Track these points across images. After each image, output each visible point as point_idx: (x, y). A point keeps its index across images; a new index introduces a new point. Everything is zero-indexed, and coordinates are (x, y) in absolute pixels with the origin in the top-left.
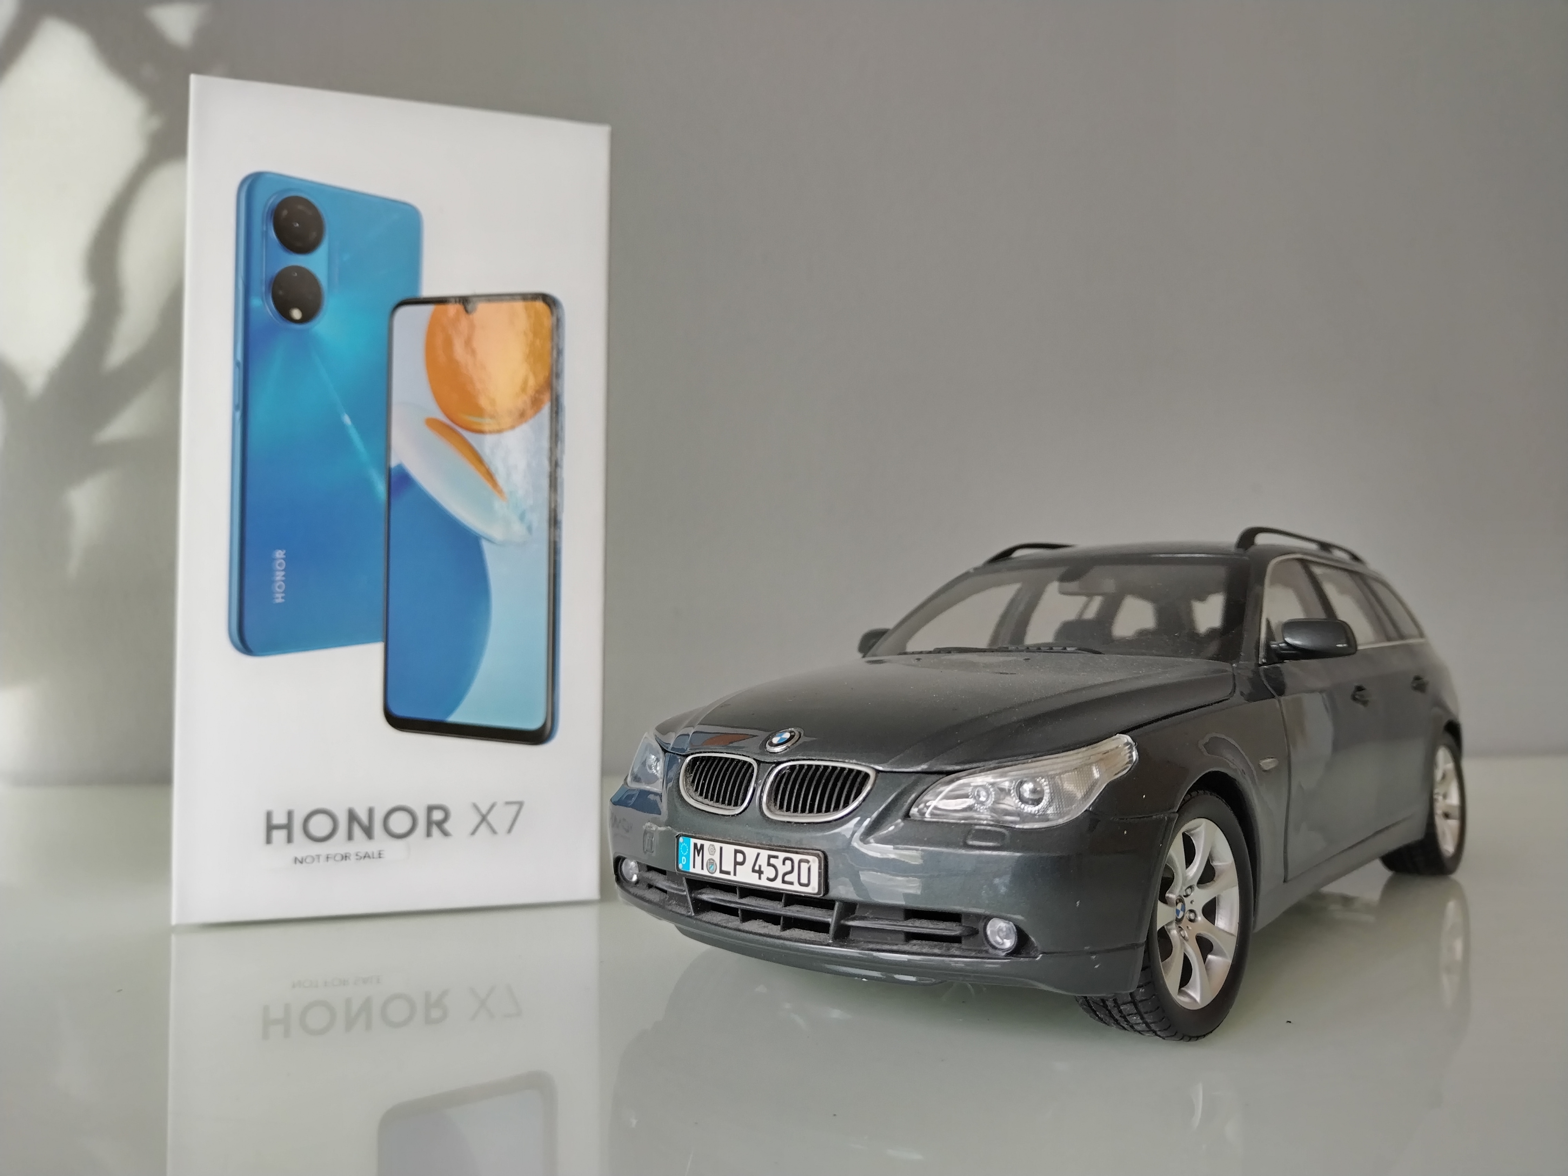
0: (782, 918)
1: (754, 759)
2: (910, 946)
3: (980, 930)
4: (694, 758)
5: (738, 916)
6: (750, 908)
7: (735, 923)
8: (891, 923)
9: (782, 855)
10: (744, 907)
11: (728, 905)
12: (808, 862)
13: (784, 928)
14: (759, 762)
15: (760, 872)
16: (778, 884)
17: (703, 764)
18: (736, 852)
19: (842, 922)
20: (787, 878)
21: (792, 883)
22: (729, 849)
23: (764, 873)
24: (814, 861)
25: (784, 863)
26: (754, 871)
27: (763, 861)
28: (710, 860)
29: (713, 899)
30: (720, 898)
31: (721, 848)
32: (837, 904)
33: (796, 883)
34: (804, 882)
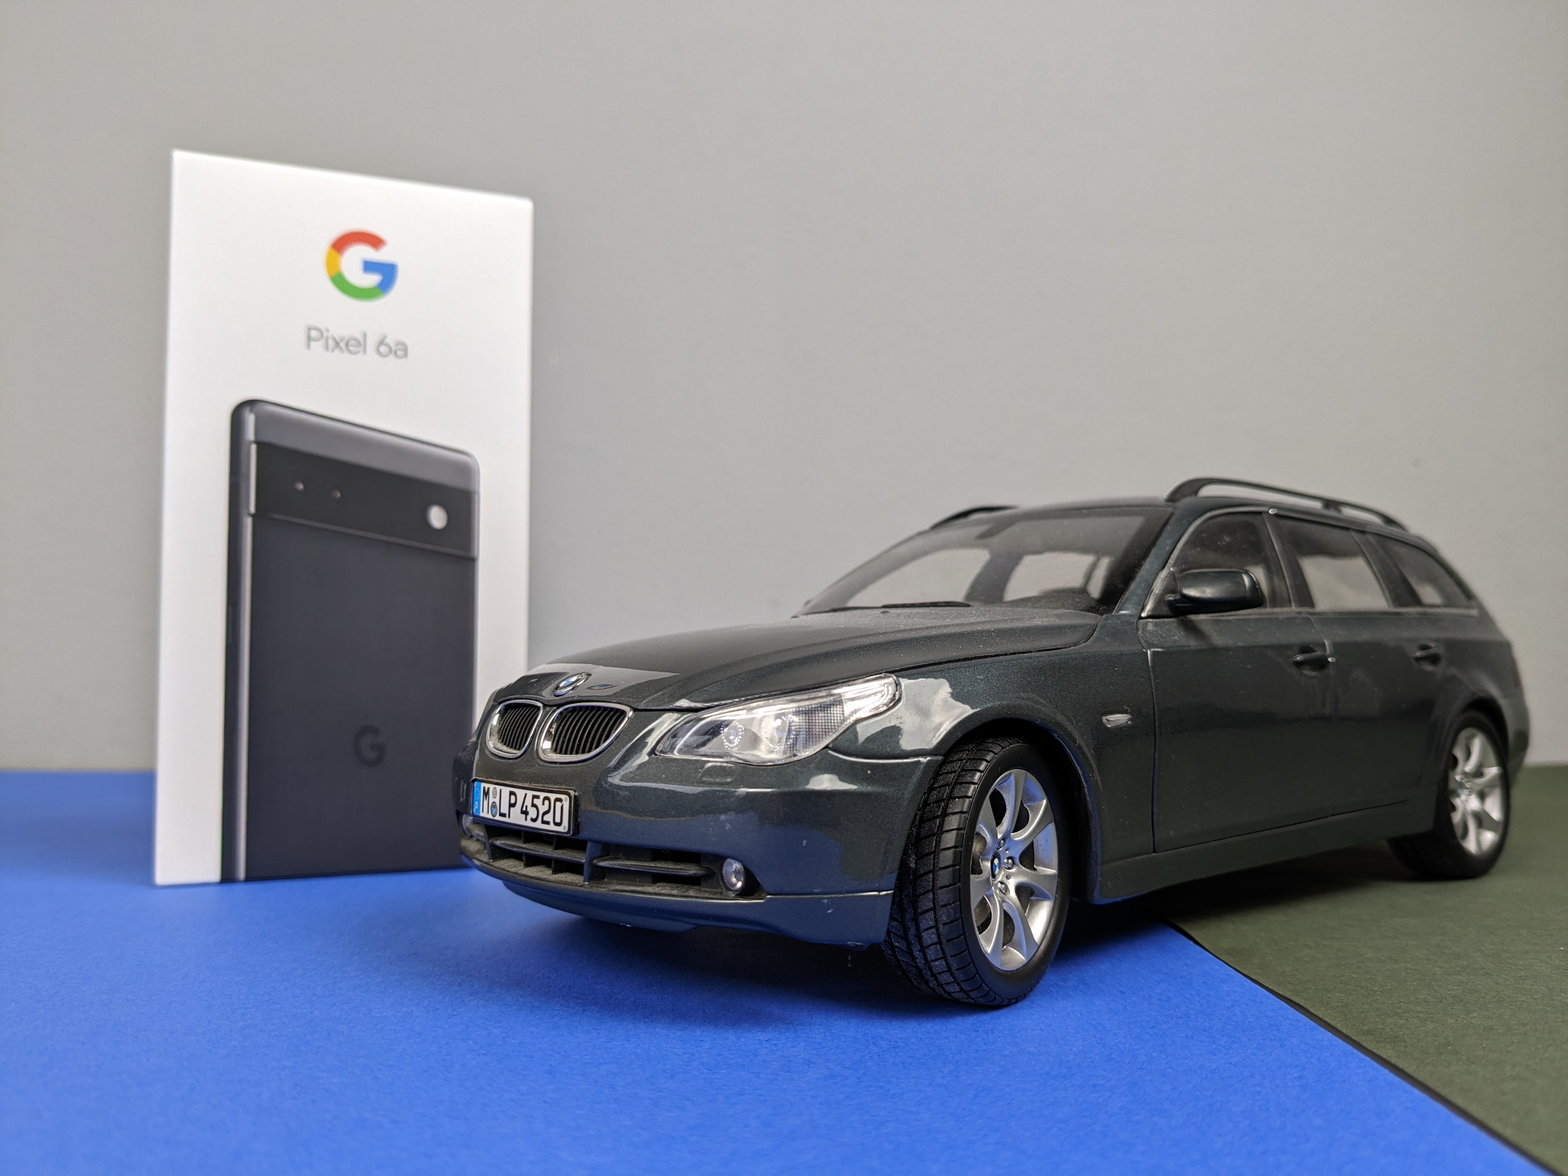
0: (553, 863)
1: (543, 703)
2: (654, 887)
3: (716, 871)
4: (506, 706)
5: (523, 861)
6: (527, 851)
7: (519, 868)
8: (637, 864)
9: (542, 795)
10: (525, 851)
11: (512, 849)
12: (560, 800)
13: (555, 872)
14: (545, 706)
15: (525, 813)
16: (538, 825)
17: (512, 711)
18: (512, 793)
19: (595, 861)
20: (546, 818)
21: (548, 823)
22: (506, 790)
23: (530, 813)
24: (566, 801)
25: (543, 804)
26: (522, 812)
27: (528, 802)
28: (494, 802)
29: (503, 844)
30: (508, 842)
31: (501, 790)
32: (589, 845)
33: (552, 823)
34: (558, 820)
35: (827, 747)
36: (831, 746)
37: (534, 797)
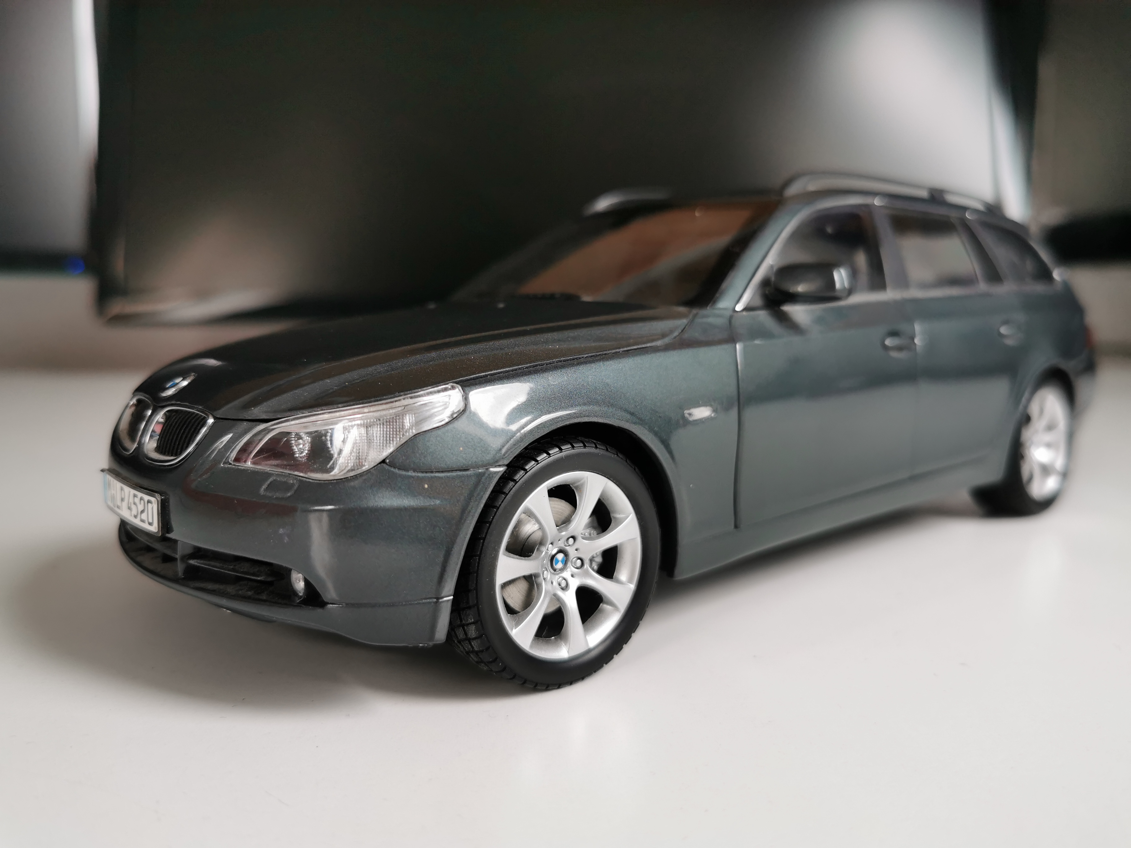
9: (140, 495)
12: (151, 502)
14: (154, 405)
15: (129, 508)
16: (137, 522)
18: (122, 489)
19: (186, 558)
20: (143, 517)
21: (143, 521)
22: (119, 485)
23: (132, 510)
24: (155, 503)
25: (140, 504)
27: (131, 500)
28: (113, 494)
31: (116, 484)
32: (179, 544)
33: (147, 522)
34: (150, 521)
35: (383, 461)
36: (388, 461)
37: (135, 496)
